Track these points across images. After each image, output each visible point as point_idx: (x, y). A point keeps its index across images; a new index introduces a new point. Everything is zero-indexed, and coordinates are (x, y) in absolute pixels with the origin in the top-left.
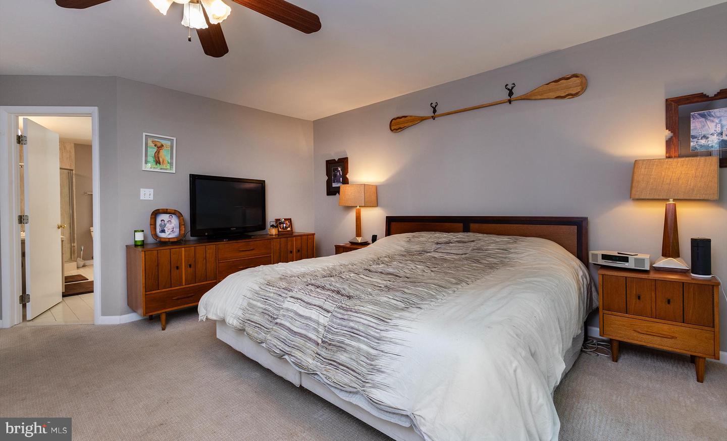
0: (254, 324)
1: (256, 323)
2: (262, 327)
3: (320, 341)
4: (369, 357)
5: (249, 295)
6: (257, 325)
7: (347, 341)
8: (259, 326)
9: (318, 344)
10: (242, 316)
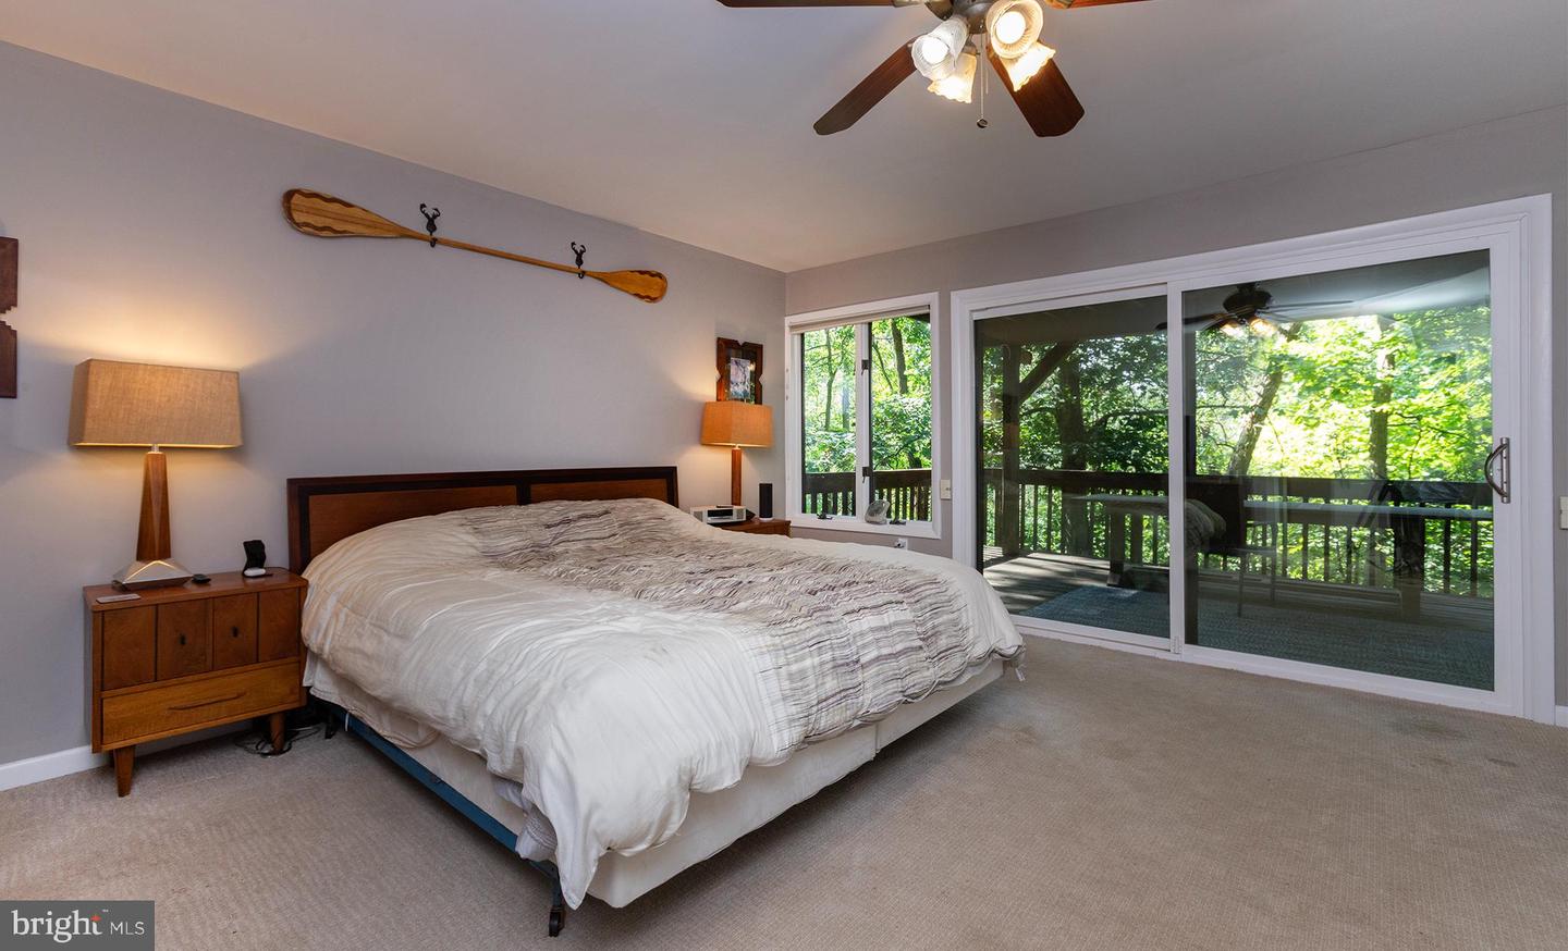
0: (834, 699)
1: (835, 694)
2: (848, 692)
3: (920, 643)
4: (955, 623)
5: (768, 662)
6: (838, 697)
7: (936, 622)
8: (843, 694)
9: (921, 648)
10: (799, 709)
